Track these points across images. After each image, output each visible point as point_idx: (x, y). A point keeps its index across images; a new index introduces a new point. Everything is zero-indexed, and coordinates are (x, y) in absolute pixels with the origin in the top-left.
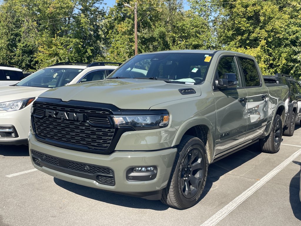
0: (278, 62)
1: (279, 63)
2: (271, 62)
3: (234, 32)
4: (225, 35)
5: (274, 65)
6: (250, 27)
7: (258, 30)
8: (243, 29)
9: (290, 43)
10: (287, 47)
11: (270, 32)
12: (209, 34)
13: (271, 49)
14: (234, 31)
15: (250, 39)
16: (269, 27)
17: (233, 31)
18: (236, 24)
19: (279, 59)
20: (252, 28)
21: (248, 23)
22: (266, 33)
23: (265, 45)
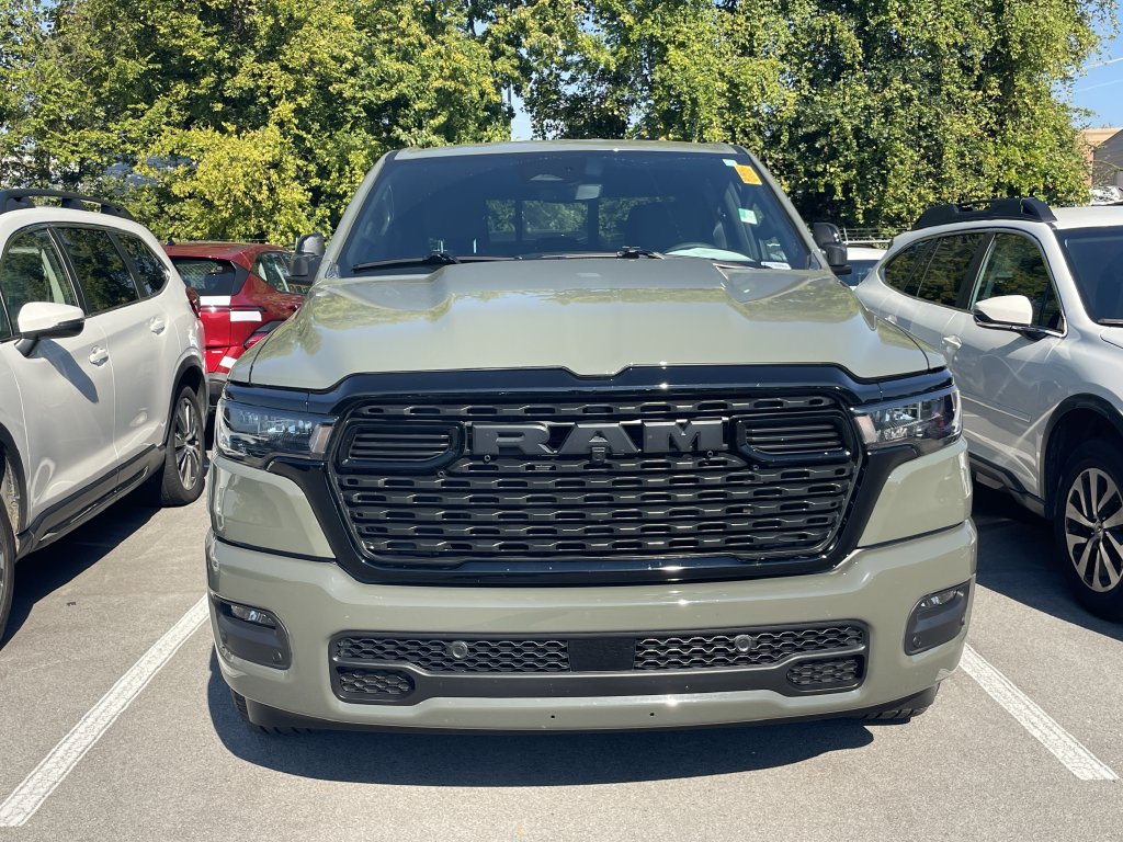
0: (341, 183)
1: (344, 187)
2: (315, 181)
3: (151, 67)
4: (119, 74)
5: (325, 192)
6: (219, 49)
7: (248, 60)
8: (194, 57)
9: (364, 114)
10: (358, 131)
11: (298, 72)
12: (49, 70)
13: (310, 136)
14: (151, 61)
15: (227, 94)
16: (295, 54)
17: (148, 62)
18: (163, 36)
19: (341, 170)
20: (227, 56)
21: (206, 35)
22: (286, 76)
23: (290, 121)
